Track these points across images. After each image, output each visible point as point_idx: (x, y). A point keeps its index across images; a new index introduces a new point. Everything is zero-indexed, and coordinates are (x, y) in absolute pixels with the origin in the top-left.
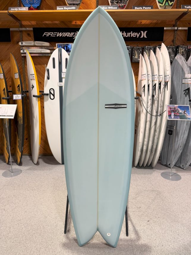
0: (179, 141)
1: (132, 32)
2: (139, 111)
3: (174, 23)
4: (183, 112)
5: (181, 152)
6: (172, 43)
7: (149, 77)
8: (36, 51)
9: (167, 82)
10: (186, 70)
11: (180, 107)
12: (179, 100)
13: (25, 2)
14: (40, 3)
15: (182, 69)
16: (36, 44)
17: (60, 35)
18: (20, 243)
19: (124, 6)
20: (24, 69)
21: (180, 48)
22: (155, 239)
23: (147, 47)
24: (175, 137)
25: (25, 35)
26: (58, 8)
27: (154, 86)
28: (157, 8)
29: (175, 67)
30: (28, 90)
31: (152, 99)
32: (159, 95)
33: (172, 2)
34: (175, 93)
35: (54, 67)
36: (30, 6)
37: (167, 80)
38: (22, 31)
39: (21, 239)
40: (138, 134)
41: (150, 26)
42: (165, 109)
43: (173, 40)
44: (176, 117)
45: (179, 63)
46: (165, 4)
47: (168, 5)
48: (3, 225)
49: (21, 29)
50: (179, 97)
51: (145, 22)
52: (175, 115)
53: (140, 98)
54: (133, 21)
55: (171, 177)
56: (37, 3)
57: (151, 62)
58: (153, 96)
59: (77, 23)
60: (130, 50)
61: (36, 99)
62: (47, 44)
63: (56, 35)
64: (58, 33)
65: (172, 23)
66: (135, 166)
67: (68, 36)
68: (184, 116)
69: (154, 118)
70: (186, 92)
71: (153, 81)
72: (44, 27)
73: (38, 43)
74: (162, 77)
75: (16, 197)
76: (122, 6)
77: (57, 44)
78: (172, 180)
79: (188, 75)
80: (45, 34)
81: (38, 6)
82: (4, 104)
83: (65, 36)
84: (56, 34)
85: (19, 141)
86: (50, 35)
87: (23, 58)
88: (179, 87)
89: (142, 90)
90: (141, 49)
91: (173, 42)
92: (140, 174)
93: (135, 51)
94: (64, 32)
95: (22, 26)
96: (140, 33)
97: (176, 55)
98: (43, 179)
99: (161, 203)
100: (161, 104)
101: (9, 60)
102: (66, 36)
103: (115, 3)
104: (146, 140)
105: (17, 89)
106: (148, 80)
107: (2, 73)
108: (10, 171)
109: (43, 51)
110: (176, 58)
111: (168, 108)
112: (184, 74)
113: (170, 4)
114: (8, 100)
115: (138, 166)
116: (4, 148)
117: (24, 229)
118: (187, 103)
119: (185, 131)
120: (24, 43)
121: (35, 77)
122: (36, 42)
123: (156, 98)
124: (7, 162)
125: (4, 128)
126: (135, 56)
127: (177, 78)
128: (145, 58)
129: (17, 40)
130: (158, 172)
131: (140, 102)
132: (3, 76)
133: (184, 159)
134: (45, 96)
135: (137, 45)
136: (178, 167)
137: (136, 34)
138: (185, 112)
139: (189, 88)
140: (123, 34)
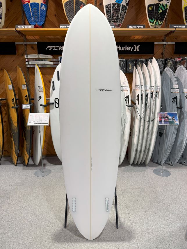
0: (168, 142)
1: (126, 46)
2: (133, 116)
3: (163, 38)
4: (172, 118)
5: (170, 151)
7: (142, 88)
8: (40, 63)
9: (158, 92)
10: (174, 81)
11: (169, 114)
12: (168, 106)
13: (31, 20)
14: (44, 21)
15: (171, 80)
19: (120, 24)
21: (168, 61)
23: (139, 59)
24: (165, 138)
25: (29, 49)
26: (61, 27)
27: (146, 95)
28: (149, 27)
29: (165, 78)
30: (33, 98)
31: (145, 107)
32: (151, 104)
33: (162, 22)
34: (165, 100)
35: (59, 79)
36: (35, 24)
37: (158, 91)
38: (26, 44)
40: (133, 137)
41: (141, 41)
42: (156, 116)
43: (163, 53)
44: (166, 122)
45: (167, 75)
46: (155, 24)
47: (158, 24)
48: (24, 221)
50: (168, 104)
51: (137, 37)
52: (165, 121)
53: (135, 106)
54: (127, 36)
55: (161, 174)
56: (41, 21)
57: (143, 73)
58: (146, 104)
60: (125, 62)
61: (43, 108)
62: (50, 57)
63: (58, 49)
64: (60, 47)
65: (161, 38)
66: (130, 165)
69: (147, 123)
70: (174, 100)
71: (145, 91)
72: (47, 41)
73: (41, 56)
74: (153, 88)
76: (118, 25)
77: (59, 57)
78: (163, 176)
79: (176, 85)
80: (48, 47)
81: (42, 25)
86: (53, 49)
88: (168, 96)
89: (137, 99)
90: (134, 61)
91: (162, 55)
92: (135, 171)
93: (130, 64)
95: (26, 40)
96: (133, 47)
97: (164, 68)
98: (50, 178)
99: (155, 196)
100: (153, 111)
101: (16, 70)
103: (112, 22)
104: (140, 142)
105: (24, 99)
106: (142, 91)
107: (11, 84)
109: (47, 63)
110: (165, 70)
111: (159, 115)
112: (172, 84)
113: (160, 23)
114: (17, 109)
115: (134, 165)
116: (12, 152)
117: (43, 223)
118: (175, 110)
119: (173, 133)
120: (29, 56)
121: (43, 89)
122: (40, 55)
123: (148, 106)
124: (15, 164)
125: (12, 133)
126: (129, 68)
127: (166, 87)
128: (139, 70)
129: (22, 53)
130: (151, 169)
131: (134, 109)
132: (12, 88)
133: (172, 157)
134: (50, 105)
135: (131, 57)
136: (167, 164)
137: (130, 48)
138: (174, 118)
139: (177, 97)
140: (118, 48)
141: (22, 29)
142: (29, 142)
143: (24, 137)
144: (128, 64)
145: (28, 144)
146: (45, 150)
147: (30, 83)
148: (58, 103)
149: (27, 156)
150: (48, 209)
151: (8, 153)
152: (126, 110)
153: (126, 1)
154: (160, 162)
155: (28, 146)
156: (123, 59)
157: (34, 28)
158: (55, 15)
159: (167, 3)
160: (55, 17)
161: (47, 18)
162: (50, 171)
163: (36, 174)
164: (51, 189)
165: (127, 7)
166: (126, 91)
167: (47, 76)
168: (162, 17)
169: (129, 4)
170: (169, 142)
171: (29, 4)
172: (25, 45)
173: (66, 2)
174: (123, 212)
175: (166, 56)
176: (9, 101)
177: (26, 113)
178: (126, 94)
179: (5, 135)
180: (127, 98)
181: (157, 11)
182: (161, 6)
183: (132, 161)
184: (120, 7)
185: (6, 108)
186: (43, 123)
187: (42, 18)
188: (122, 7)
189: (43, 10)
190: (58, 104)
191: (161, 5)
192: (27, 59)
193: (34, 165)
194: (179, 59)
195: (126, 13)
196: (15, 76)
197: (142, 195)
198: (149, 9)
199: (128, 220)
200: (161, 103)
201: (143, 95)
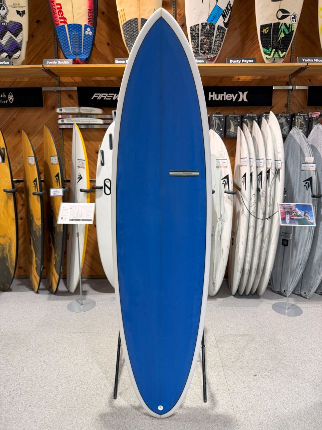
0: (298, 256)
1: (225, 93)
2: (237, 211)
3: (288, 80)
4: (303, 214)
5: (301, 272)
6: (285, 109)
7: (252, 162)
8: (82, 122)
9: (279, 169)
10: (307, 150)
11: (297, 206)
12: (297, 194)
13: (68, 52)
14: (89, 53)
15: (301, 149)
16: (82, 112)
17: (117, 97)
19: (214, 57)
20: (62, 147)
21: (297, 117)
22: (266, 401)
24: (292, 249)
25: (64, 99)
26: (117, 61)
27: (259, 175)
28: (263, 62)
29: (290, 145)
30: (69, 179)
31: (256, 195)
32: (266, 189)
33: (284, 53)
34: (291, 183)
35: (111, 147)
36: (74, 58)
37: (279, 167)
38: (60, 91)
39: (76, 403)
40: (237, 246)
41: (252, 85)
42: (276, 209)
43: (287, 104)
44: (293, 221)
45: (295, 141)
46: (274, 56)
47: (278, 56)
48: (46, 384)
49: (59, 89)
50: (297, 189)
51: (244, 78)
52: (291, 219)
53: (239, 192)
54: (226, 77)
55: (287, 311)
56: (85, 53)
57: (254, 139)
58: (258, 190)
60: (223, 120)
61: (84, 194)
62: (98, 111)
63: (112, 98)
64: (115, 95)
65: (285, 80)
66: (232, 295)
68: (305, 219)
69: (260, 222)
70: (306, 183)
71: (257, 167)
72: (95, 86)
73: (84, 110)
74: (271, 163)
76: (212, 58)
77: (113, 111)
78: (289, 315)
79: (310, 158)
80: (96, 95)
81: (87, 59)
84: (112, 96)
85: (56, 257)
86: (103, 98)
87: (61, 131)
88: (297, 176)
89: (242, 181)
90: (239, 118)
91: (287, 107)
92: (240, 306)
93: (231, 122)
95: (60, 84)
96: (237, 95)
97: (291, 128)
98: (94, 316)
99: (273, 349)
100: (270, 202)
101: (41, 133)
103: (201, 54)
104: (249, 254)
105: (54, 179)
106: (251, 167)
107: (33, 156)
109: (93, 121)
110: (291, 132)
111: (281, 208)
112: (304, 156)
113: (282, 55)
114: (41, 197)
115: (238, 295)
116: (31, 268)
117: (78, 389)
118: (309, 200)
119: (307, 241)
120: (64, 110)
121: (85, 164)
122: (82, 108)
123: (263, 193)
124: (36, 290)
125: (32, 237)
126: (230, 129)
127: (293, 161)
128: (246, 133)
129: (53, 105)
130: (268, 303)
131: (239, 197)
132: (34, 161)
133: (306, 283)
134: (97, 190)
135: (233, 112)
136: (297, 295)
137: (232, 96)
138: (306, 214)
139: (311, 177)
140: (212, 96)
141: (54, 66)
142: (60, 253)
143: (52, 244)
144: (228, 123)
145: (58, 255)
146: (87, 267)
147: (65, 154)
148: (109, 186)
149: (55, 277)
150: (87, 366)
151: (25, 271)
152: (224, 200)
153: (225, 20)
154: (285, 291)
155: (58, 258)
156: (220, 113)
157: (73, 64)
158: (108, 44)
159: (292, 22)
160: (107, 46)
161: (94, 48)
162: (93, 304)
163: (70, 307)
164: (93, 333)
165: (227, 29)
166: (225, 167)
167: (93, 143)
168: (285, 44)
169: (230, 25)
170: (300, 255)
171: (66, 25)
172: (58, 92)
173: (125, 22)
174: (216, 374)
175: (294, 109)
176: (28, 183)
177: (56, 203)
178: (225, 172)
179: (20, 242)
180: (226, 179)
181: (275, 36)
182: (283, 27)
183: (235, 288)
184: (214, 29)
185: (23, 196)
186: (83, 220)
187: (87, 49)
188: (218, 29)
189: (89, 35)
190: (110, 189)
191: (283, 24)
192: (61, 114)
193: (68, 293)
194: (316, 115)
195: (224, 39)
196: (40, 142)
197: (250, 347)
198: (263, 31)
199: (224, 388)
200: (285, 189)
201: (253, 174)
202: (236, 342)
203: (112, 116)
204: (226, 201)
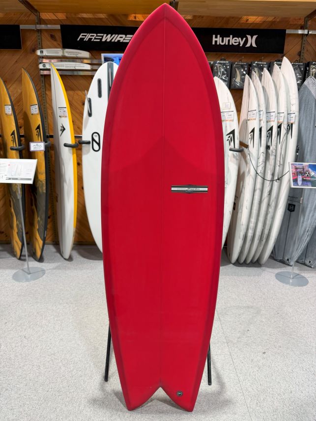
0: (305, 223)
1: (231, 36)
2: (242, 172)
3: (303, 23)
5: (308, 239)
6: (298, 58)
7: (262, 116)
8: (66, 67)
9: (292, 124)
11: (310, 166)
12: (308, 154)
16: (67, 55)
17: (107, 38)
18: (59, 391)
20: (44, 97)
21: (311, 66)
22: (279, 382)
23: (256, 62)
24: (300, 215)
25: (46, 38)
27: (269, 131)
29: (304, 98)
30: (51, 134)
31: (265, 153)
32: (277, 147)
34: (302, 141)
35: (100, 95)
37: (292, 121)
38: (41, 29)
39: (61, 386)
40: (240, 211)
41: (262, 28)
42: (286, 170)
43: (300, 52)
44: (305, 183)
45: (310, 91)
48: (26, 363)
49: (39, 27)
50: (309, 149)
51: (253, 19)
52: (303, 180)
53: (246, 150)
54: (233, 18)
55: (291, 281)
58: (268, 147)
59: (137, 18)
60: (228, 67)
61: (69, 150)
62: (85, 54)
63: (101, 39)
64: (105, 35)
65: (299, 23)
67: (121, 41)
69: (267, 184)
71: (267, 122)
72: (80, 23)
73: (69, 52)
74: (283, 116)
75: (42, 316)
77: (103, 55)
78: (293, 285)
80: (83, 36)
82: (13, 158)
83: (116, 41)
84: (101, 37)
85: (39, 221)
86: (90, 39)
87: (43, 79)
88: (309, 135)
89: (249, 137)
90: (246, 66)
91: (300, 55)
92: (241, 275)
93: (237, 70)
94: (116, 34)
95: (41, 21)
96: (244, 39)
97: (304, 80)
99: (281, 323)
100: (280, 161)
101: (20, 80)
102: (119, 41)
104: (253, 220)
105: (35, 132)
106: (260, 121)
107: (10, 104)
108: (26, 272)
109: (79, 67)
110: (306, 83)
111: (292, 167)
114: (20, 152)
115: (238, 263)
116: (13, 232)
117: (63, 368)
120: (46, 52)
121: (68, 112)
122: (67, 50)
123: (272, 151)
124: (18, 256)
126: (236, 79)
127: (306, 116)
128: (255, 81)
129: (33, 47)
130: (270, 272)
131: (244, 156)
132: (11, 110)
133: (311, 252)
134: (83, 145)
135: (240, 59)
136: (301, 263)
137: (239, 40)
140: (216, 39)
142: (43, 216)
143: (34, 207)
144: (233, 71)
145: (41, 219)
147: (48, 105)
148: (98, 141)
149: (39, 242)
150: (73, 342)
151: (6, 236)
152: (228, 159)
154: (288, 260)
155: (41, 222)
156: (225, 60)
164: (81, 304)
166: (231, 120)
167: (80, 93)
170: (307, 221)
172: (38, 31)
176: (6, 137)
178: (230, 126)
179: (1, 204)
180: (231, 135)
183: (235, 256)
190: (99, 144)
192: (42, 57)
196: (19, 91)
197: (256, 320)
199: (230, 368)
200: (297, 146)
201: (263, 129)
202: (240, 315)
203: (101, 61)
204: (231, 160)
